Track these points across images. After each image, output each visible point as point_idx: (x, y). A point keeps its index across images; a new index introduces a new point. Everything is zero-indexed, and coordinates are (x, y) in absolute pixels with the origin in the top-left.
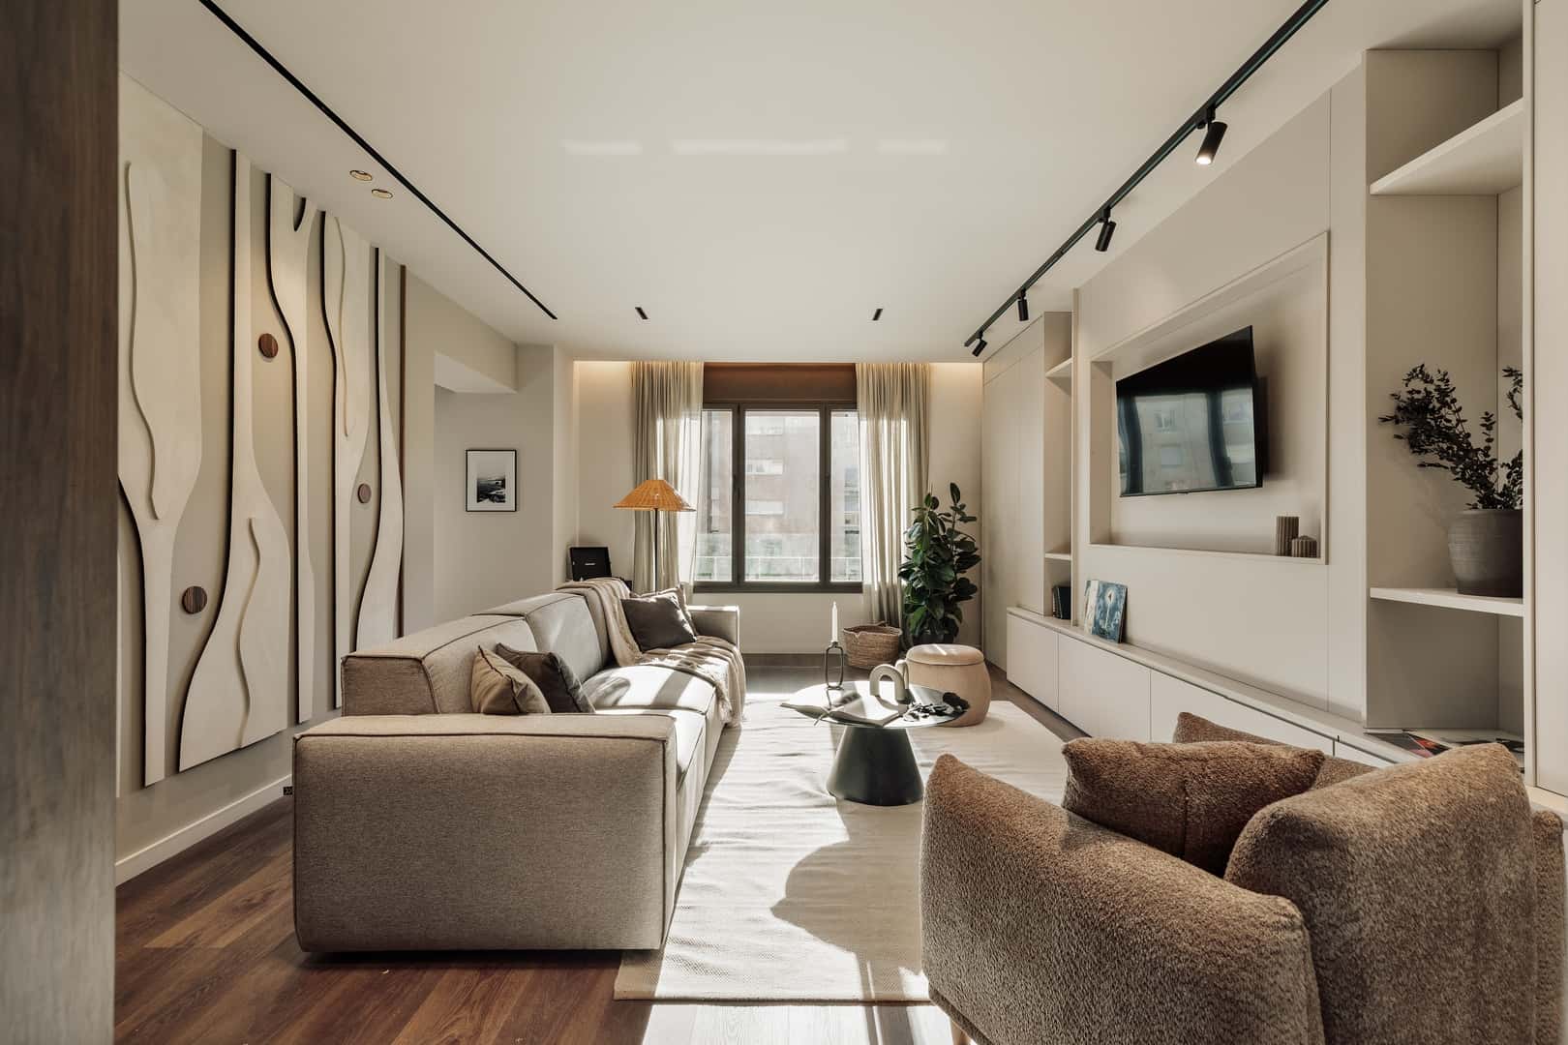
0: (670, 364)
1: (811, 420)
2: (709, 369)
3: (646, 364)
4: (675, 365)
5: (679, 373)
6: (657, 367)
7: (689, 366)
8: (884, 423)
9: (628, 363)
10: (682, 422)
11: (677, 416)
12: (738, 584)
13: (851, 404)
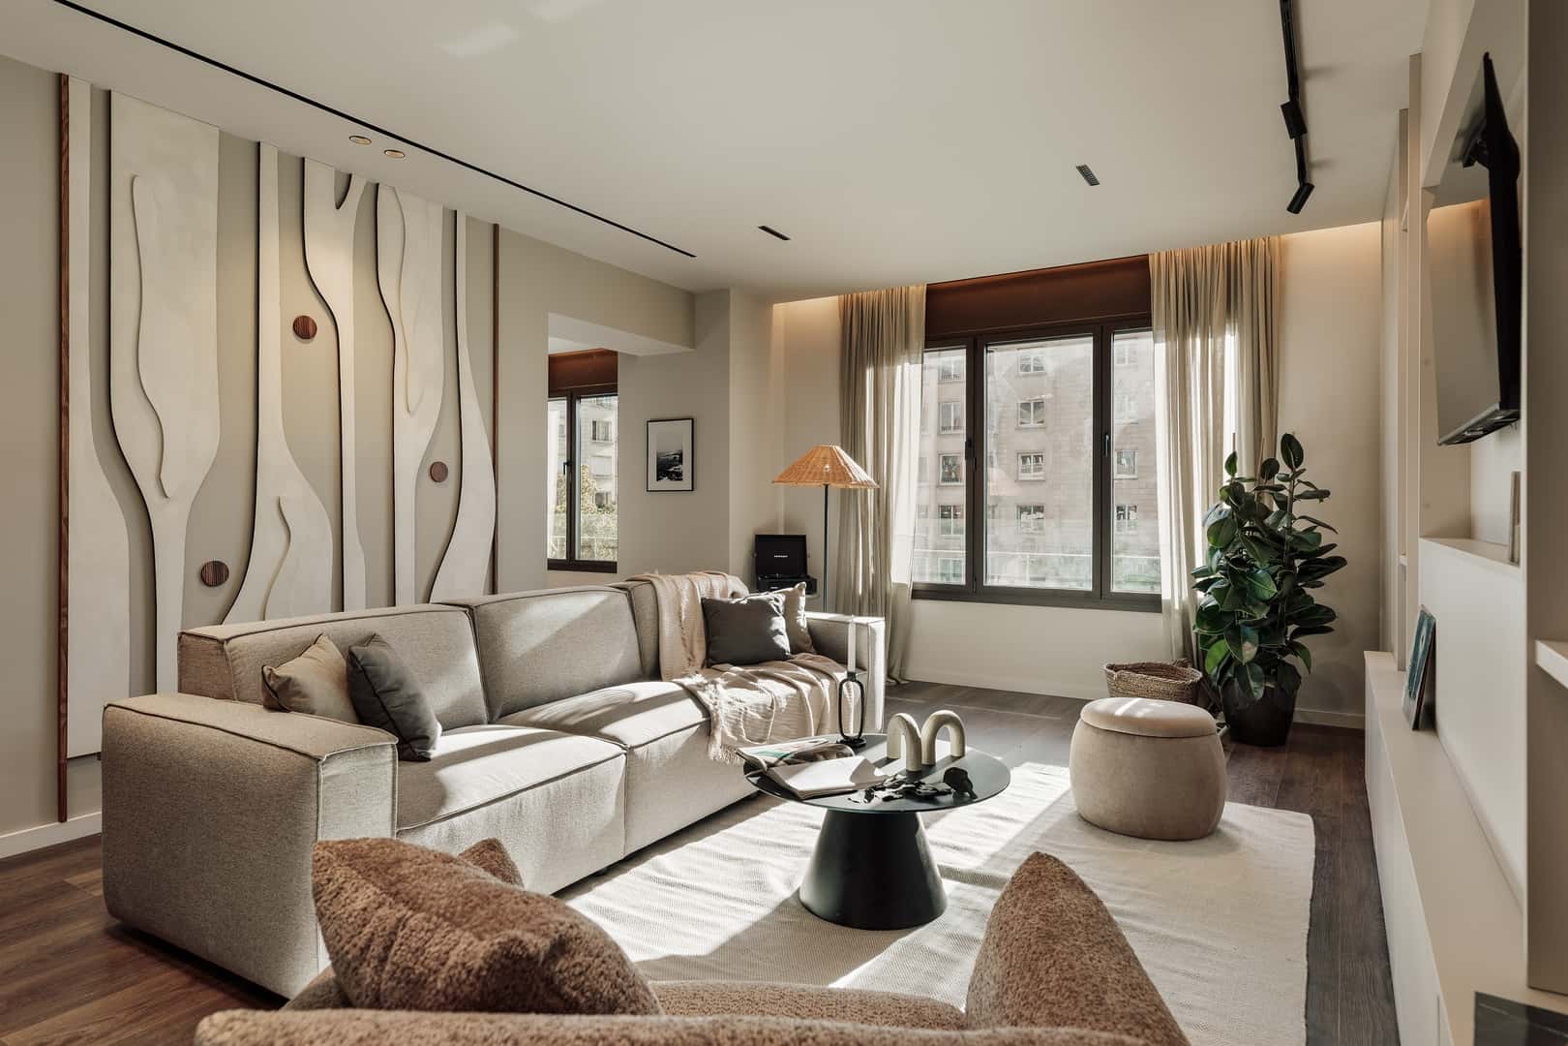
0: (884, 292)
1: (1082, 349)
2: (934, 292)
3: (855, 295)
4: (890, 293)
5: (896, 303)
6: (868, 298)
7: (907, 294)
8: (1195, 344)
9: (836, 298)
10: (899, 368)
11: (892, 360)
12: (974, 589)
13: (1141, 321)
